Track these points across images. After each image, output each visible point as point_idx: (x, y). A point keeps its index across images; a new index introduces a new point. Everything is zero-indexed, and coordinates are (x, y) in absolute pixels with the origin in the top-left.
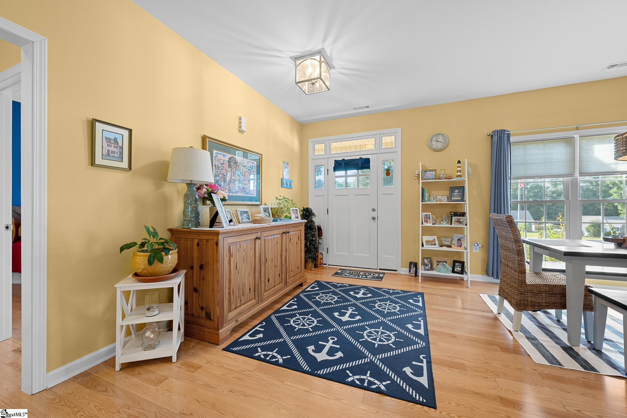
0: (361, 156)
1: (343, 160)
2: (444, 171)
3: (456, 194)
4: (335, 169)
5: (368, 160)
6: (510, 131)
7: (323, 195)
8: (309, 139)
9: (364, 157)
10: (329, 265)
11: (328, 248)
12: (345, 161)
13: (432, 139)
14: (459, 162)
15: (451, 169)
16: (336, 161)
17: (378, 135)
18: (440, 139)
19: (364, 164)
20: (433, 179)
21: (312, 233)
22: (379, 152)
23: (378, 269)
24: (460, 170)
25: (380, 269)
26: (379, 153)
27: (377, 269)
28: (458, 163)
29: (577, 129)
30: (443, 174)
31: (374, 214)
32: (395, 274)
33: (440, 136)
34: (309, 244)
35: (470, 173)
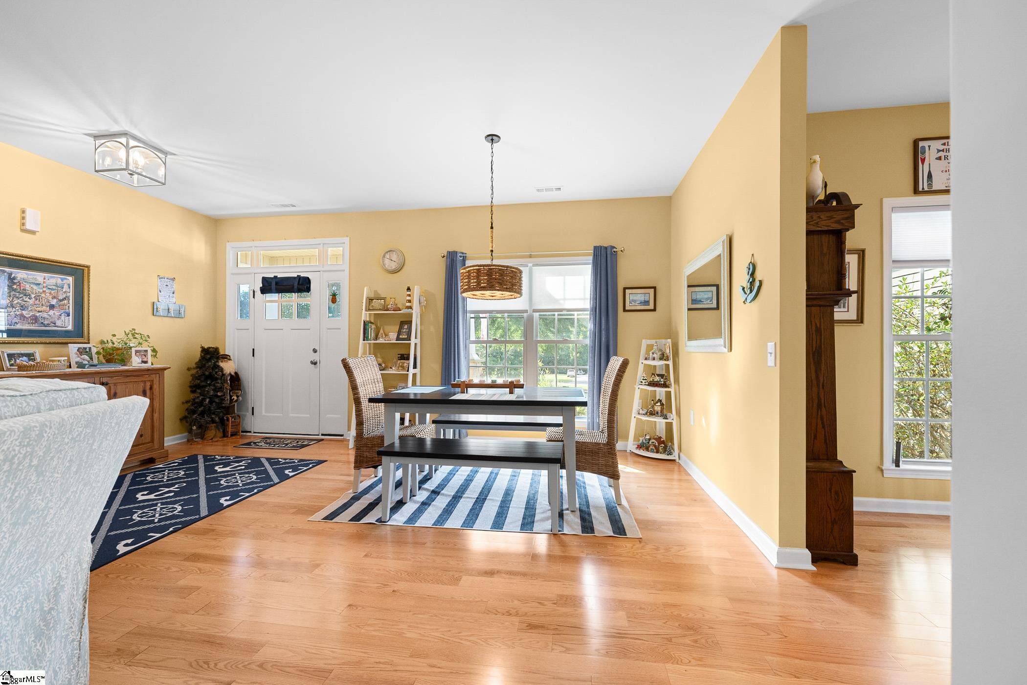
0: (299, 274)
1: (275, 277)
2: (394, 299)
3: (404, 330)
4: (264, 291)
5: (307, 281)
6: (466, 254)
7: (247, 328)
8: (227, 243)
9: (303, 275)
10: (254, 433)
11: (253, 408)
12: (277, 280)
13: (384, 256)
14: (409, 289)
15: (401, 299)
16: (264, 279)
17: (322, 244)
18: (394, 257)
19: (302, 284)
20: (380, 310)
21: (216, 385)
22: (322, 269)
23: (320, 434)
24: (410, 300)
25: (322, 435)
26: (323, 271)
27: (318, 435)
28: (407, 290)
29: (530, 256)
30: (392, 304)
31: (315, 357)
32: (341, 441)
33: (394, 253)
34: (209, 402)
35: (422, 304)
